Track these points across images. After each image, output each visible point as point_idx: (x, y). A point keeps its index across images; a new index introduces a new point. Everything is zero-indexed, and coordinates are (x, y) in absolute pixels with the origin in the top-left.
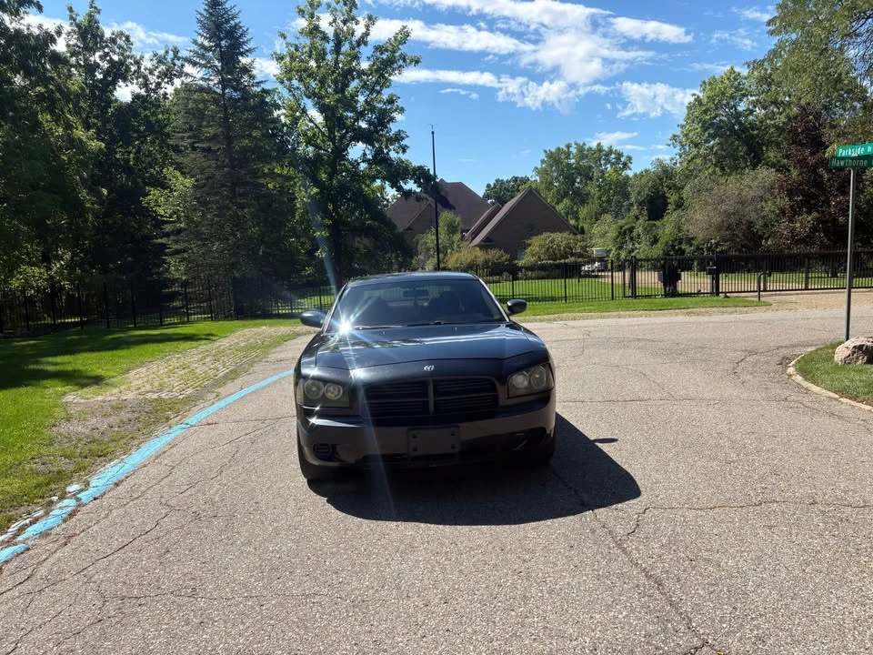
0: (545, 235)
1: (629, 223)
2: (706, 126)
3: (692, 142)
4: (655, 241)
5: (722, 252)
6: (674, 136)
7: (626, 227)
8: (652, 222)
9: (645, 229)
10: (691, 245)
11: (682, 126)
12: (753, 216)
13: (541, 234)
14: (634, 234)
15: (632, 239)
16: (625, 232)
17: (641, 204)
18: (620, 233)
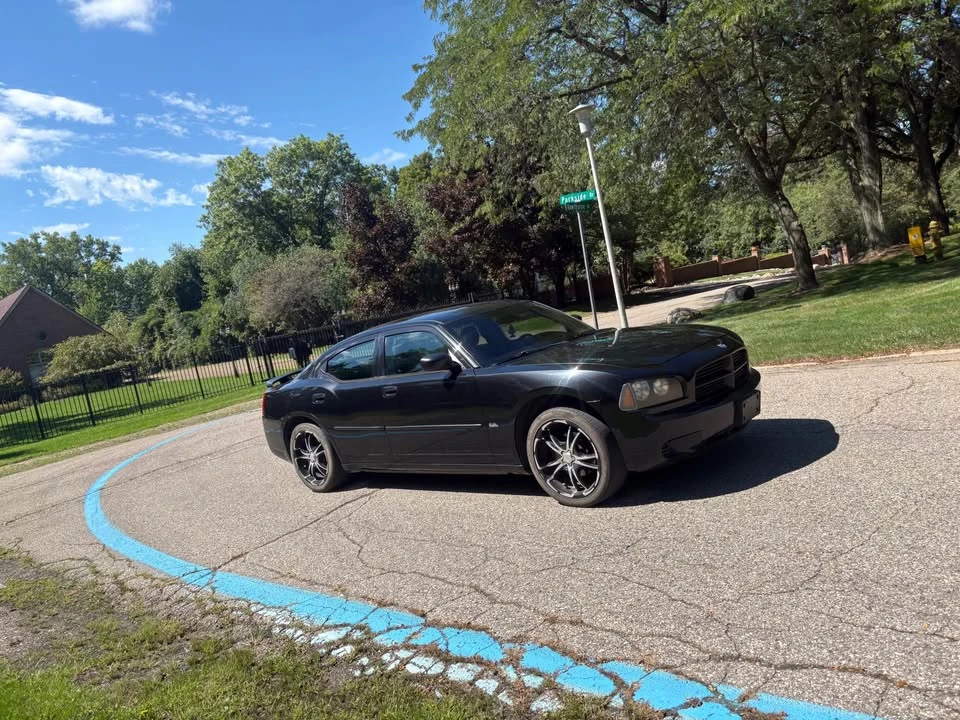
0: (72, 340)
1: (154, 317)
2: (240, 207)
3: (226, 223)
4: (197, 332)
5: (280, 332)
6: (205, 217)
7: (152, 322)
8: (186, 313)
9: (182, 321)
10: (242, 330)
11: (207, 207)
12: (316, 290)
13: (66, 339)
14: (164, 329)
15: (162, 335)
16: (152, 329)
17: (167, 295)
18: (145, 331)
